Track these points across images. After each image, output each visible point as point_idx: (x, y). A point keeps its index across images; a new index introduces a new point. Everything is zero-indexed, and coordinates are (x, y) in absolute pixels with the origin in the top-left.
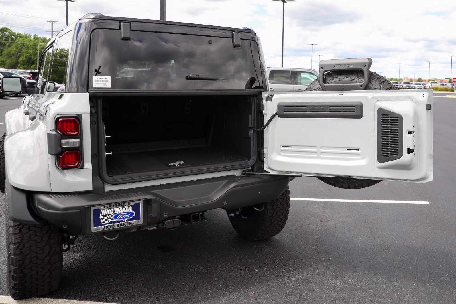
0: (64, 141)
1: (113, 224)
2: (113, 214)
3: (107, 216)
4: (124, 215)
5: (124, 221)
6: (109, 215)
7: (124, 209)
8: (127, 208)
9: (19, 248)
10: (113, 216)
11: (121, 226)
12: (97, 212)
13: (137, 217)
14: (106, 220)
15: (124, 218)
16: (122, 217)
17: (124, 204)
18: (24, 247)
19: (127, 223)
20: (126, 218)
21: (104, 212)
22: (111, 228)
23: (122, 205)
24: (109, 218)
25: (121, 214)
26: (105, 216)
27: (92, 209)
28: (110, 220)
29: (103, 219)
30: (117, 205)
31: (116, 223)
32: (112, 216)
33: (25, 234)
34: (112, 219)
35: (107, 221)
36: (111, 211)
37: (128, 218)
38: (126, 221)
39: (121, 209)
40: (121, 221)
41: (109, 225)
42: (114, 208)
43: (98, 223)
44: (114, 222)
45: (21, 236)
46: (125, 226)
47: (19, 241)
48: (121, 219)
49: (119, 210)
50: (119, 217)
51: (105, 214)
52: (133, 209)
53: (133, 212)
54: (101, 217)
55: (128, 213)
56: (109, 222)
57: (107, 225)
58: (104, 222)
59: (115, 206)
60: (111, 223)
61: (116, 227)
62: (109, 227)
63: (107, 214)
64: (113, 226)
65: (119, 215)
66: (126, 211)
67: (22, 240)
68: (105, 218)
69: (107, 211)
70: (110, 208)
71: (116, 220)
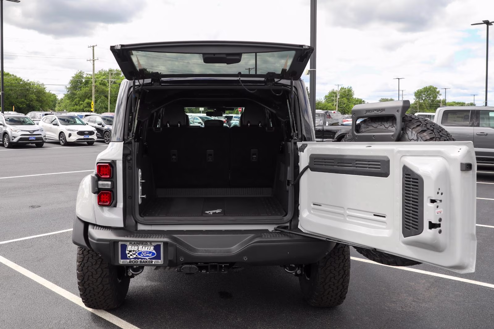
0: (100, 182)
1: (137, 260)
2: (137, 251)
3: (132, 252)
4: (147, 253)
5: (146, 259)
6: (134, 251)
7: (146, 248)
8: (149, 247)
9: (81, 266)
10: (138, 253)
11: (144, 263)
12: (124, 247)
13: (158, 257)
14: (131, 255)
15: (146, 256)
16: (145, 255)
17: (146, 244)
18: (84, 266)
19: (149, 261)
20: (148, 256)
21: (129, 248)
22: (135, 263)
23: (145, 244)
24: (134, 254)
25: (144, 252)
26: (130, 251)
27: (120, 243)
28: (135, 256)
29: (128, 254)
30: (140, 244)
31: (140, 260)
32: (136, 252)
33: (86, 255)
34: (136, 256)
35: (132, 257)
36: (135, 248)
37: (150, 256)
38: (149, 259)
39: (144, 247)
40: (144, 259)
41: (134, 260)
42: (138, 246)
43: (124, 257)
44: (139, 258)
45: (83, 257)
46: (147, 263)
47: (81, 260)
48: (143, 256)
49: (142, 248)
50: (142, 255)
51: (130, 250)
52: (154, 249)
53: (154, 252)
54: (127, 252)
55: (150, 252)
56: (134, 257)
57: (132, 260)
58: (129, 257)
59: (139, 244)
60: (135, 258)
61: (139, 263)
62: (134, 262)
63: (132, 250)
64: (137, 262)
65: (142, 253)
66: (149, 250)
67: (83, 260)
68: (131, 253)
69: (132, 247)
70: (134, 245)
71: (140, 257)
